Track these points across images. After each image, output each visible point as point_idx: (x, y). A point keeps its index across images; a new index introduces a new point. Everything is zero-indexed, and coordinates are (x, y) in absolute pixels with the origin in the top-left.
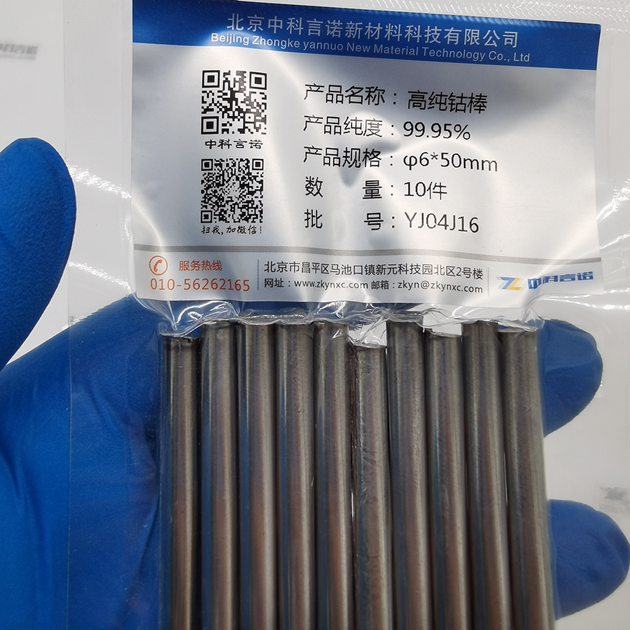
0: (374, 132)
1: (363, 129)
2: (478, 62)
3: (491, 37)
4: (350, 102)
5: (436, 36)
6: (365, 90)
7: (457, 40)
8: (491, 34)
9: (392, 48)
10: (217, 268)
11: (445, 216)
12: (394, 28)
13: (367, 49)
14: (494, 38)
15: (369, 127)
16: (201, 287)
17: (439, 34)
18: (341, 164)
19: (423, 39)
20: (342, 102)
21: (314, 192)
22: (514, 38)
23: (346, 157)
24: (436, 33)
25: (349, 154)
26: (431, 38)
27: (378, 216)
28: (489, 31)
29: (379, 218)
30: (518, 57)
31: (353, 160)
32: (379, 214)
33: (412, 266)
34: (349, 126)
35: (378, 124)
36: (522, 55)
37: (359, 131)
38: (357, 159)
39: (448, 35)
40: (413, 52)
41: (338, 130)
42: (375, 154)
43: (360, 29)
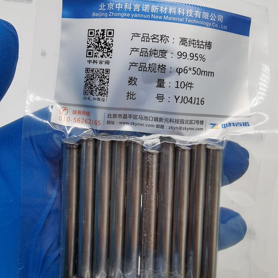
0: (163, 56)
1: (158, 55)
2: (208, 27)
3: (213, 17)
4: (153, 42)
5: (191, 14)
6: (160, 36)
7: (200, 16)
8: (213, 15)
9: (172, 17)
10: (88, 114)
11: (191, 98)
12: (173, 9)
13: (160, 18)
14: (214, 17)
15: (161, 54)
16: (81, 122)
17: (192, 13)
18: (147, 71)
19: (185, 14)
20: (149, 41)
21: (133, 84)
22: (221, 18)
23: (150, 67)
24: (191, 12)
25: (151, 66)
26: (189, 14)
27: (162, 96)
28: (212, 14)
29: (163, 97)
30: (223, 27)
31: (153, 69)
32: (163, 95)
33: (176, 120)
34: (152, 53)
35: (165, 52)
36: (224, 26)
37: (156, 56)
38: (155, 68)
39: (196, 14)
40: (181, 20)
41: (146, 54)
42: (164, 66)
43: (157, 9)
